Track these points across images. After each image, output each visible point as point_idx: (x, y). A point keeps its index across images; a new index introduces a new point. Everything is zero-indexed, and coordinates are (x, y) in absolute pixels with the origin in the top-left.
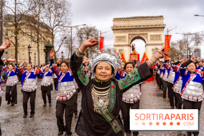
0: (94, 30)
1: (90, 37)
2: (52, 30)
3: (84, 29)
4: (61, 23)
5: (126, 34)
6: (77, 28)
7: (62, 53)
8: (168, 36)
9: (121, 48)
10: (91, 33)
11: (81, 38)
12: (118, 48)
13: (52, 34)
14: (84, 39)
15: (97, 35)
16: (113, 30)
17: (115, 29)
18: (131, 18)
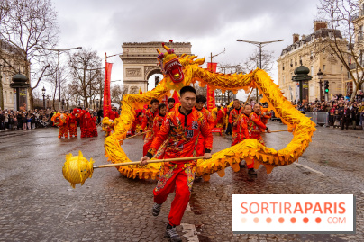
0: (95, 57)
1: (89, 68)
2: (26, 53)
3: (79, 54)
4: (39, 43)
5: (141, 66)
6: (68, 54)
7: (44, 90)
8: (211, 63)
9: (134, 85)
10: (90, 61)
11: (75, 68)
12: (130, 85)
13: (26, 60)
14: (79, 71)
15: (100, 64)
16: (123, 59)
17: (125, 58)
18: (148, 44)
